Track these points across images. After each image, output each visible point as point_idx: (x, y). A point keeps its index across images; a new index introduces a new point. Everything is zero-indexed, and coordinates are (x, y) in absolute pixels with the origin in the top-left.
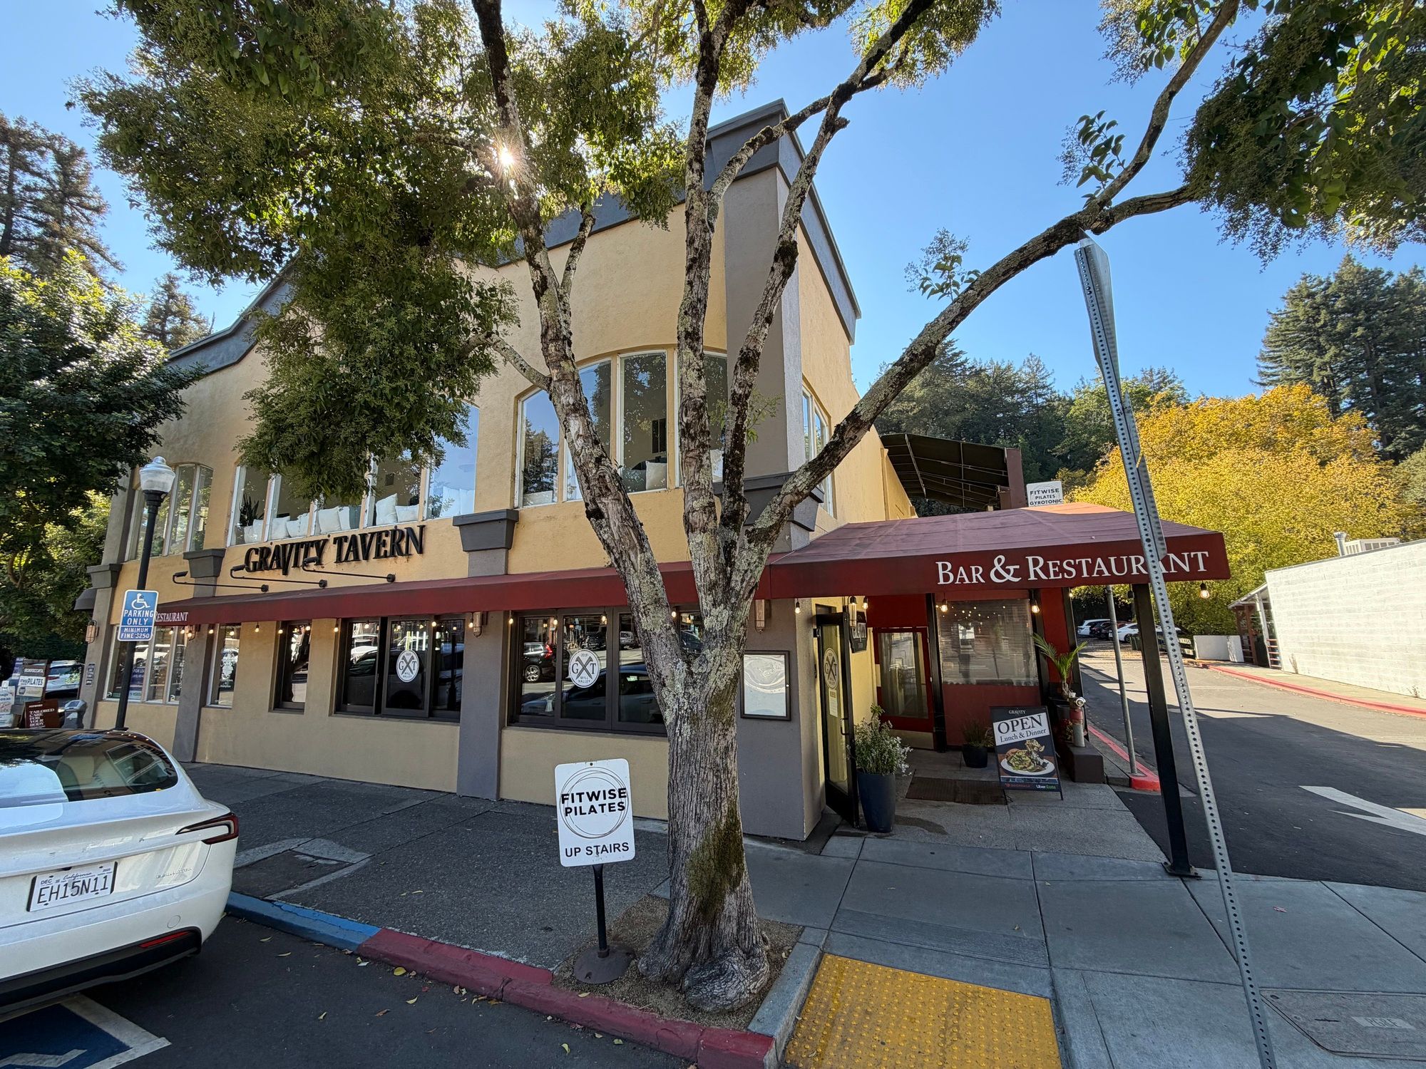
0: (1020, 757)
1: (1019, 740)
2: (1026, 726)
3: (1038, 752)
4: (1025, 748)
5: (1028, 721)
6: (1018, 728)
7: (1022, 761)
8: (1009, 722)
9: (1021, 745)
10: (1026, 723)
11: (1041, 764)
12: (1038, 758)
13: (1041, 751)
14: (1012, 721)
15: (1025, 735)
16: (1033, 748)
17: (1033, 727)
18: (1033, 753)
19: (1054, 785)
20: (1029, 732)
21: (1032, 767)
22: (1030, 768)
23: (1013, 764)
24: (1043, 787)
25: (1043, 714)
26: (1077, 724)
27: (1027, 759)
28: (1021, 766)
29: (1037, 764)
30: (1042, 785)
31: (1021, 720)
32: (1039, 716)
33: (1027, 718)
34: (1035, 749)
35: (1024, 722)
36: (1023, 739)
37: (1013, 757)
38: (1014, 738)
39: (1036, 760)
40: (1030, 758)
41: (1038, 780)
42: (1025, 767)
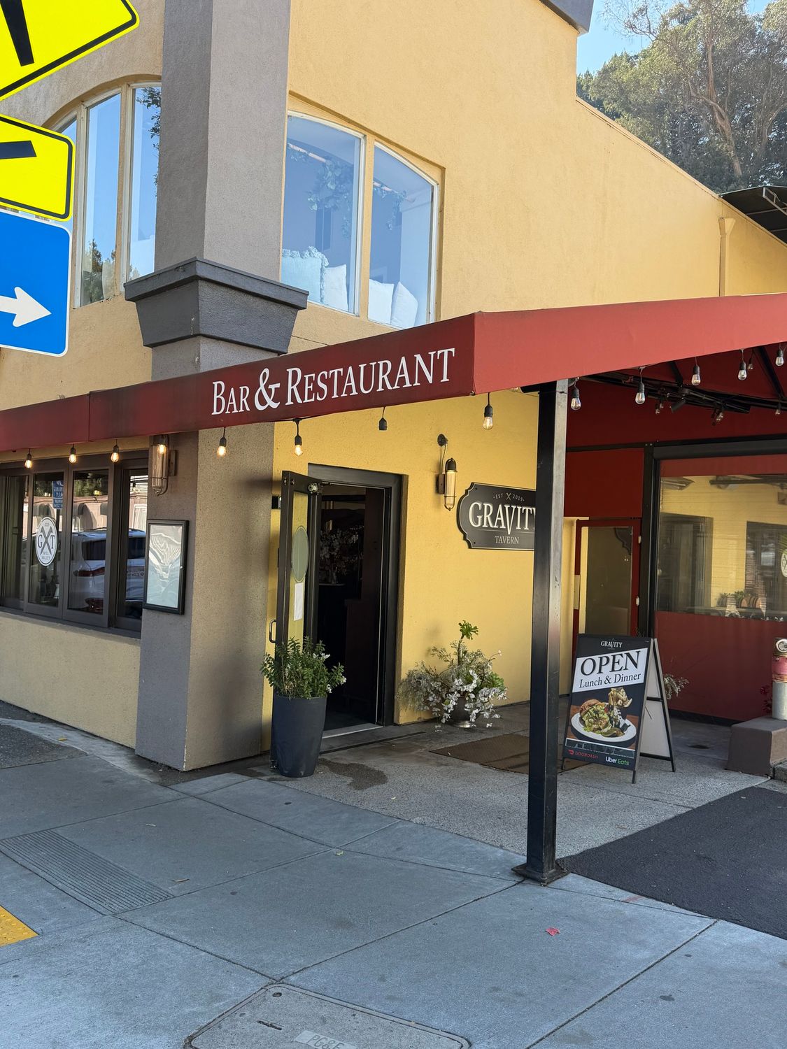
0: (597, 712)
1: (603, 686)
2: (617, 667)
3: (621, 708)
4: (607, 700)
5: (622, 659)
6: (607, 669)
7: (597, 719)
8: (596, 658)
9: (602, 695)
10: (618, 662)
11: (621, 726)
12: (619, 717)
13: (625, 706)
14: (601, 658)
15: (612, 680)
16: (617, 701)
17: (626, 669)
18: (615, 709)
19: (627, 759)
20: (618, 676)
21: (609, 728)
22: (606, 730)
23: (587, 721)
24: (614, 761)
25: (644, 651)
26: (778, 682)
27: (606, 716)
28: (595, 726)
29: (615, 726)
30: (613, 757)
31: (614, 656)
32: (638, 652)
33: (621, 655)
34: (619, 703)
35: (616, 661)
36: (608, 686)
37: (588, 711)
38: (597, 683)
39: (616, 720)
40: (609, 716)
41: (609, 750)
42: (599, 729)
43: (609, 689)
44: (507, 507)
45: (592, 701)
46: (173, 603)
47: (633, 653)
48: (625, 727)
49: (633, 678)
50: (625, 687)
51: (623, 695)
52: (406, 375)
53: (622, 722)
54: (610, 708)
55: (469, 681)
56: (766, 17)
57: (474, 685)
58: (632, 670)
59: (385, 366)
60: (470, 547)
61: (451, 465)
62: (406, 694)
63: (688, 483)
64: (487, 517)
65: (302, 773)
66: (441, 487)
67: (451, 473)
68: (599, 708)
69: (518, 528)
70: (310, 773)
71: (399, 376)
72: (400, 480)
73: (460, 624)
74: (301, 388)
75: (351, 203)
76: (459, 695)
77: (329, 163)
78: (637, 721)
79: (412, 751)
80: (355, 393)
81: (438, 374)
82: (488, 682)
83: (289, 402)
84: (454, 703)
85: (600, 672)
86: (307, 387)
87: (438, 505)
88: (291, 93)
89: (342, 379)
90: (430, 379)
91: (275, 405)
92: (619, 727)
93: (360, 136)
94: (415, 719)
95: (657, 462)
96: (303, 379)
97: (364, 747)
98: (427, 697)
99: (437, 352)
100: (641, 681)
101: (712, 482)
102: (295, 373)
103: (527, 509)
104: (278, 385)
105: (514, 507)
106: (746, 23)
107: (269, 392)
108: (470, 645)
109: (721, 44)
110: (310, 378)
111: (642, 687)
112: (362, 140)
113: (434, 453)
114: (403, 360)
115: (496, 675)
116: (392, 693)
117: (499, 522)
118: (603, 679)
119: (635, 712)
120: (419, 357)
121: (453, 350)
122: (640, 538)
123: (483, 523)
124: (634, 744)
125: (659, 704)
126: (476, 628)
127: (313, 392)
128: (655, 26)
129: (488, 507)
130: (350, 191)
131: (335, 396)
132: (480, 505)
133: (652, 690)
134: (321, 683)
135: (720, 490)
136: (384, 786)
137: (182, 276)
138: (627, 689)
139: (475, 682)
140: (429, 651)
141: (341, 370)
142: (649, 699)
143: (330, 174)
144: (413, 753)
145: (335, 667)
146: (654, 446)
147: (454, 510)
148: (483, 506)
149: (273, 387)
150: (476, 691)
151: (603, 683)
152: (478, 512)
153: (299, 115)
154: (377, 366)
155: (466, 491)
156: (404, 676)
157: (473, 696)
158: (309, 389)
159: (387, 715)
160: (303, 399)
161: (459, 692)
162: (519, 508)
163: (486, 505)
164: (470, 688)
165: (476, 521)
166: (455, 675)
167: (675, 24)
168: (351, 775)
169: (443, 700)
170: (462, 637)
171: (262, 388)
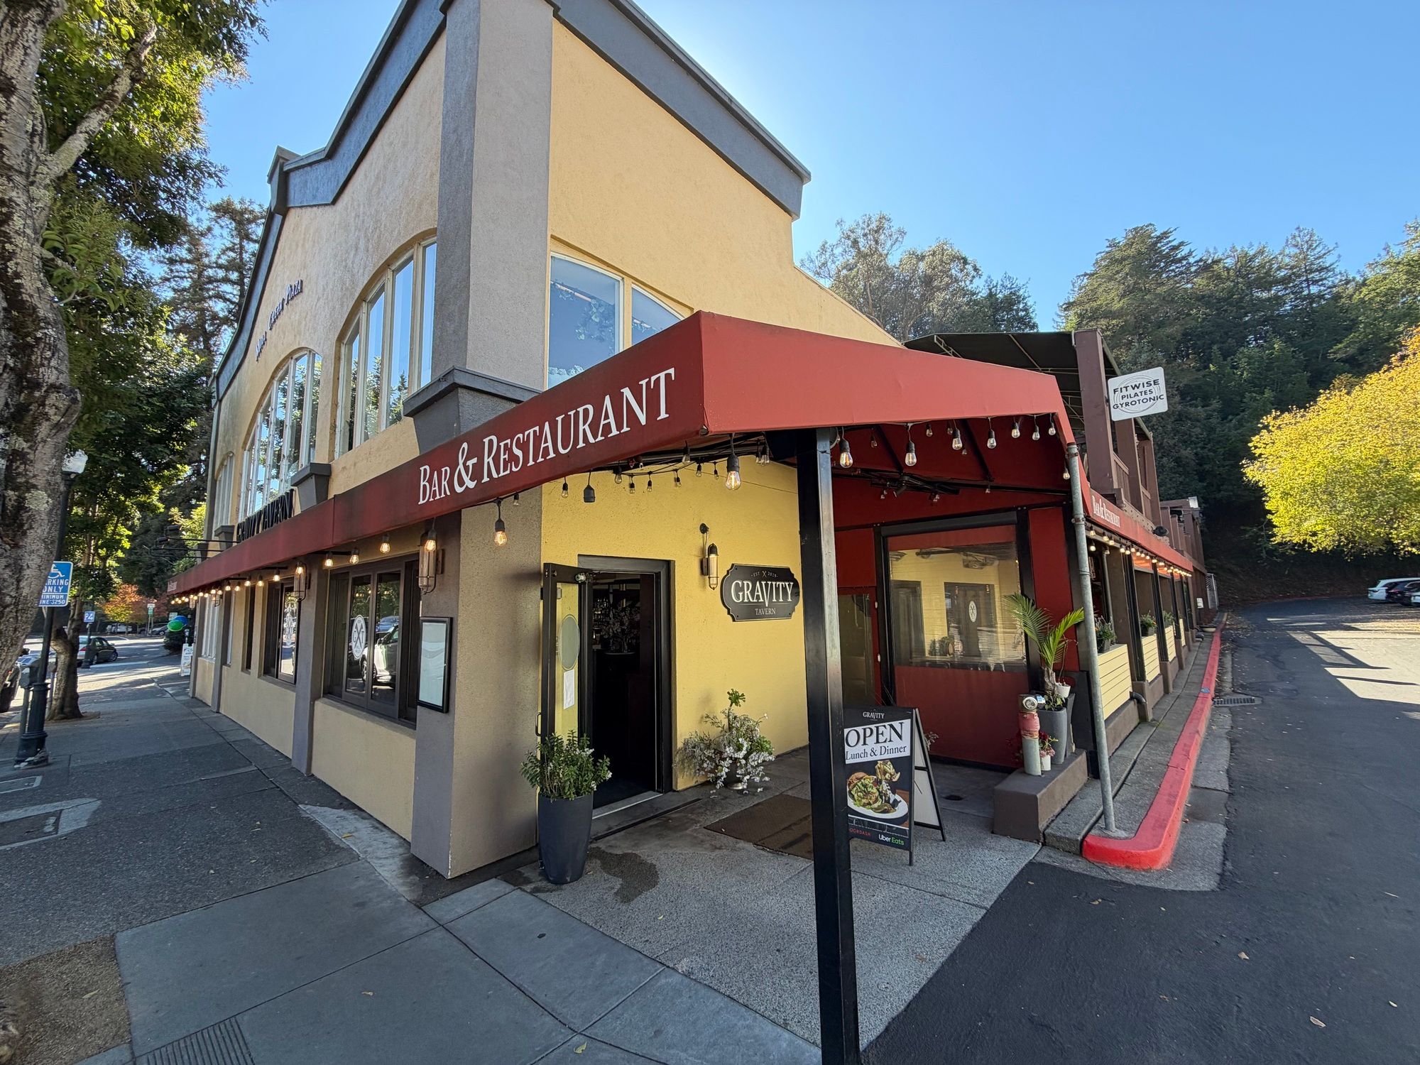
0: (865, 786)
1: (869, 759)
2: (881, 739)
3: (890, 782)
4: (875, 774)
5: (885, 729)
6: (871, 740)
7: (867, 794)
8: (860, 729)
9: (869, 768)
10: (882, 734)
11: (891, 802)
12: (889, 792)
13: (894, 780)
14: (865, 729)
15: (878, 753)
16: (885, 774)
17: (890, 741)
18: (883, 783)
19: (902, 839)
20: (883, 749)
21: (879, 803)
22: (876, 805)
23: (856, 796)
24: (888, 839)
25: (907, 722)
26: (1028, 738)
27: (874, 790)
28: (864, 801)
29: (885, 801)
30: (886, 835)
31: (877, 728)
32: (901, 723)
33: (884, 726)
34: (887, 776)
35: (880, 732)
36: (874, 758)
37: (856, 784)
38: (862, 755)
39: (886, 795)
40: (878, 790)
41: (882, 827)
42: (869, 804)
43: (875, 762)
44: (763, 583)
45: (860, 774)
46: (439, 702)
47: (896, 724)
48: (896, 803)
49: (899, 750)
50: (891, 760)
51: (890, 768)
52: (612, 420)
53: (893, 797)
54: (878, 782)
55: (739, 748)
56: (900, 265)
57: (744, 752)
58: (897, 742)
59: (586, 412)
60: (734, 620)
61: (713, 549)
62: (683, 761)
63: (902, 555)
64: (747, 592)
65: (568, 879)
66: (705, 570)
67: (713, 556)
68: (867, 782)
69: (774, 600)
70: (578, 876)
71: (603, 422)
72: (668, 565)
73: (728, 693)
74: (496, 460)
75: (614, 334)
76: (730, 761)
77: (593, 302)
78: (908, 797)
79: (687, 829)
80: (552, 455)
81: (653, 410)
82: (757, 746)
83: (486, 479)
84: (727, 770)
85: (865, 744)
86: (502, 457)
87: (704, 586)
88: (552, 237)
89: (538, 439)
90: (643, 419)
91: (471, 485)
92: (889, 802)
93: (619, 279)
94: (693, 784)
95: (885, 538)
96: (499, 447)
97: (642, 825)
98: (703, 764)
99: (650, 380)
100: (907, 753)
101: (918, 554)
102: (491, 442)
103: (781, 583)
104: (475, 460)
105: (770, 583)
106: (888, 269)
107: (466, 468)
108: (737, 711)
109: (874, 282)
110: (506, 445)
111: (910, 759)
112: (621, 282)
113: (698, 540)
114: (607, 400)
115: (763, 737)
116: (670, 761)
117: (758, 597)
118: (869, 752)
119: (905, 786)
120: (627, 392)
121: (672, 371)
122: (876, 604)
123: (744, 599)
124: (907, 822)
125: (925, 774)
126: (743, 695)
127: (508, 462)
128: (833, 273)
129: (748, 584)
130: (613, 325)
131: (531, 463)
132: (740, 583)
133: (919, 760)
134: (586, 781)
135: (924, 560)
136: (654, 891)
137: (444, 386)
138: (894, 761)
139: (744, 749)
140: (702, 718)
141: (537, 428)
142: (917, 768)
143: (594, 310)
144: (688, 832)
145: (601, 761)
146: (881, 525)
147: (718, 589)
148: (743, 584)
149: (470, 463)
150: (746, 758)
151: (869, 755)
152: (739, 589)
153: (562, 257)
154: (577, 414)
155: (728, 571)
156: (680, 744)
157: (743, 762)
158: (505, 459)
159: (666, 784)
160: (498, 472)
161: (731, 758)
162: (774, 583)
163: (745, 582)
164: (741, 755)
165: (738, 597)
166: (726, 742)
167: (845, 272)
168: (621, 874)
169: (717, 766)
170: (731, 705)
171: (461, 466)
